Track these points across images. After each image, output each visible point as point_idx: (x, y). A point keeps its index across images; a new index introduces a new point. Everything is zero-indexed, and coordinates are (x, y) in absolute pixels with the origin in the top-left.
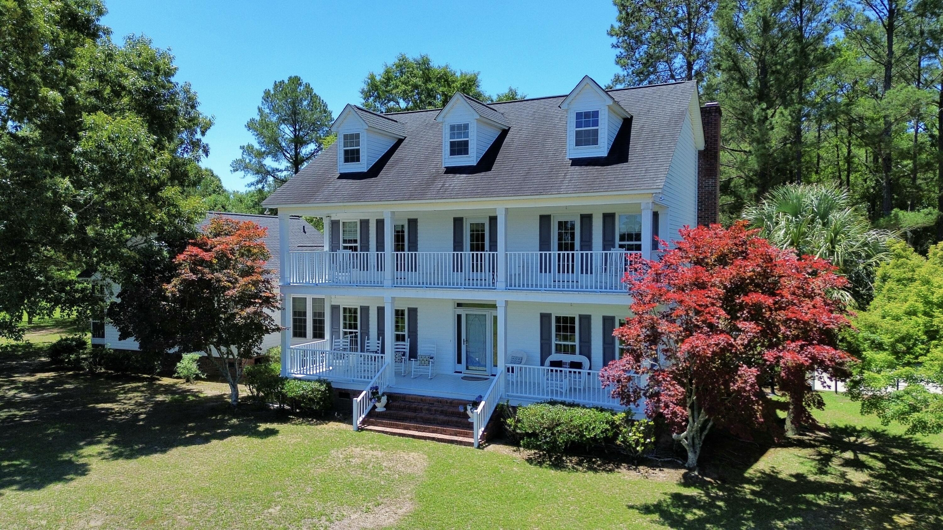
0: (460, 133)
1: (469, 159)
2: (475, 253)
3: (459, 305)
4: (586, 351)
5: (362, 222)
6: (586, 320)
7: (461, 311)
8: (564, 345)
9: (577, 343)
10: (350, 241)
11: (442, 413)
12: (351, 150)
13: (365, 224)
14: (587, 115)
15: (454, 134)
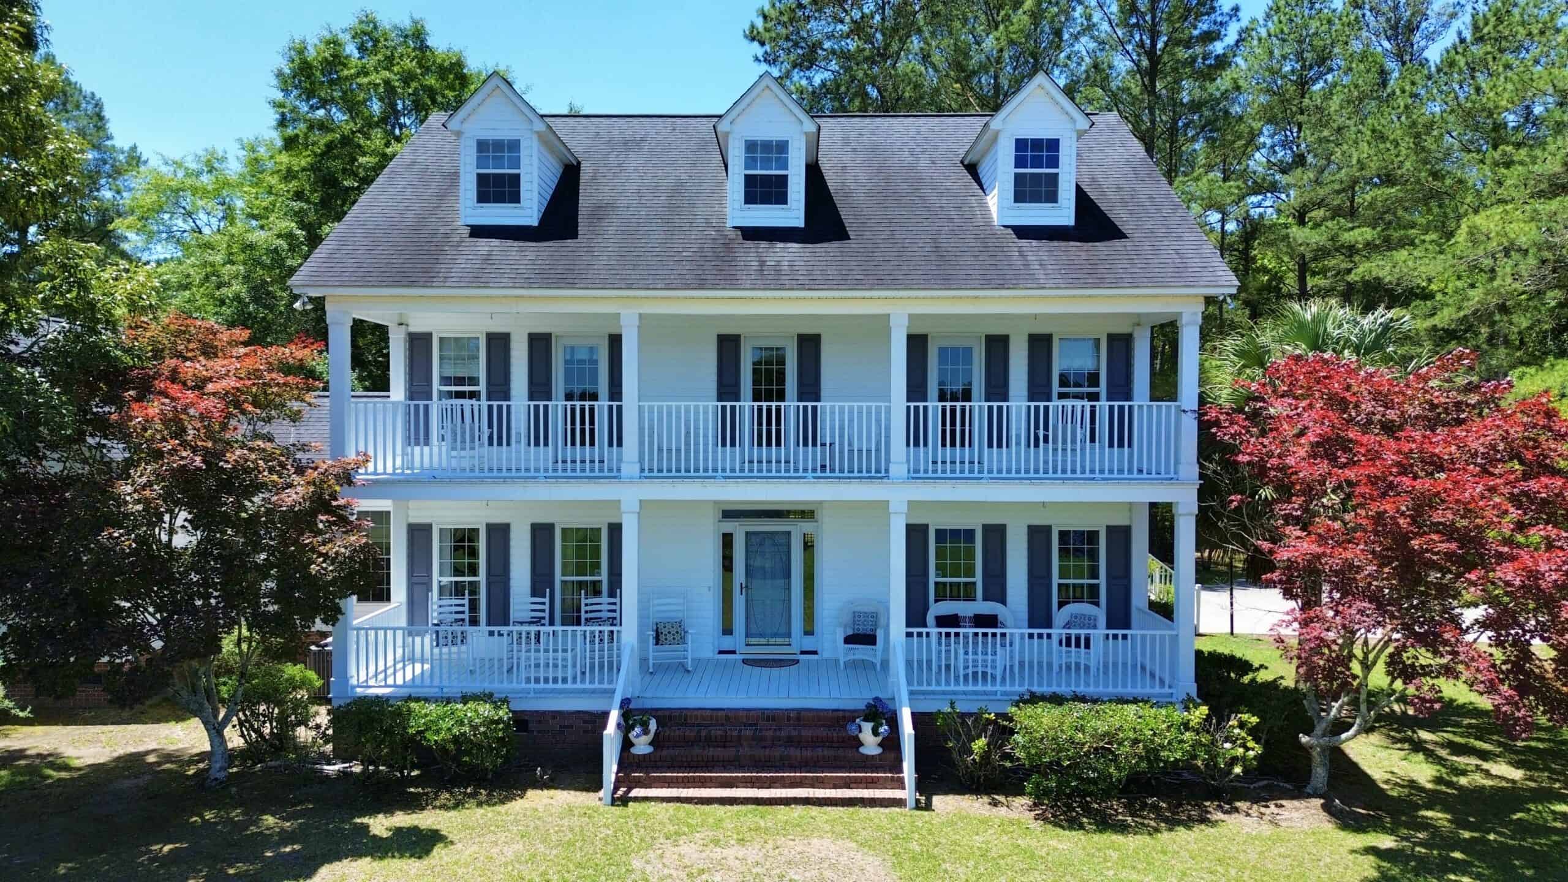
0: (770, 160)
1: (788, 214)
2: (764, 404)
3: (729, 514)
4: (996, 590)
5: (491, 338)
6: (996, 535)
7: (729, 526)
8: (951, 584)
9: (978, 578)
10: (460, 381)
11: (790, 741)
12: (495, 176)
13: (499, 344)
14: (1037, 144)
15: (754, 159)
